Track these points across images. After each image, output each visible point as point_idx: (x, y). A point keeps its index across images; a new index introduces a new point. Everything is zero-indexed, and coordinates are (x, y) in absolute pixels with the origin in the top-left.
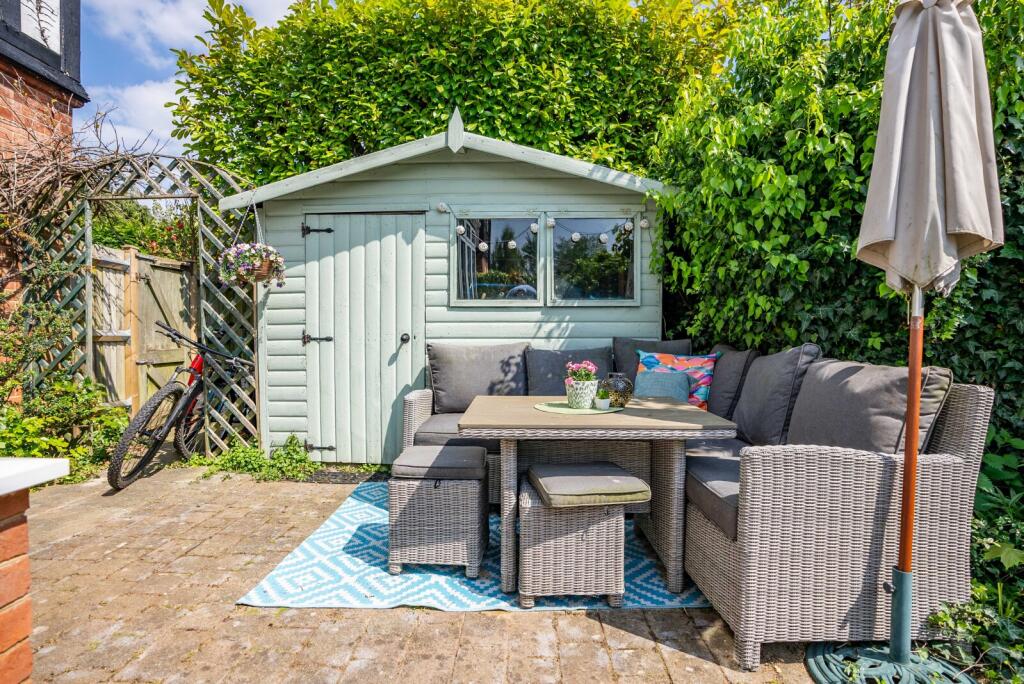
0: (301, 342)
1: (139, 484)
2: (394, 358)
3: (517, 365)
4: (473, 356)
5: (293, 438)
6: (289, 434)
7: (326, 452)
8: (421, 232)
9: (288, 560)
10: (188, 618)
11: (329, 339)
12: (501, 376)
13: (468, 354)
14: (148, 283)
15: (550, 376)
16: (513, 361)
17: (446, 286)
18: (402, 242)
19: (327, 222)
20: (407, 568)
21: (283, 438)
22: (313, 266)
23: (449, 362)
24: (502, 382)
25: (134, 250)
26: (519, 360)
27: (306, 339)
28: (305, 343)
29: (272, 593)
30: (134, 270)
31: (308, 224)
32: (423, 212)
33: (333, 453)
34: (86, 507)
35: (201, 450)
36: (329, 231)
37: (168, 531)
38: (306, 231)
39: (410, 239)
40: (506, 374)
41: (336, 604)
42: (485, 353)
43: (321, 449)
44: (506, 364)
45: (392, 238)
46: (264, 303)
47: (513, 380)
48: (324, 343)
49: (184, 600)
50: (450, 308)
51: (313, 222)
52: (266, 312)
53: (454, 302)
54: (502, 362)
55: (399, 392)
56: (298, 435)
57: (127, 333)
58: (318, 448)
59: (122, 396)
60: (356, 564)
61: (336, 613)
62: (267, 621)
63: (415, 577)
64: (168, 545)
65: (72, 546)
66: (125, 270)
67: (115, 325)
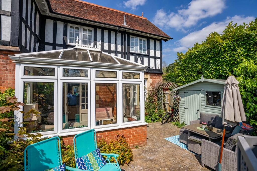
1: (165, 124)
2: (197, 113)
3: (214, 119)
4: (206, 116)
8: (200, 93)
9: (172, 137)
10: (160, 138)
11: (188, 109)
12: (211, 120)
13: (206, 115)
14: (171, 95)
15: (219, 122)
16: (213, 118)
17: (204, 102)
19: (187, 91)
20: (181, 142)
21: (182, 122)
22: (186, 98)
23: (202, 116)
24: (211, 121)
25: (169, 91)
26: (214, 118)
28: (185, 109)
29: (167, 139)
30: (169, 94)
32: (200, 90)
34: (159, 125)
35: (173, 121)
36: (187, 93)
37: (164, 130)
38: (184, 93)
39: (198, 94)
40: (212, 120)
41: (172, 142)
42: (208, 115)
44: (212, 118)
45: (196, 94)
47: (213, 121)
49: (161, 137)
51: (185, 92)
52: (180, 104)
53: (206, 105)
54: (211, 118)
56: (184, 122)
57: (168, 102)
58: (186, 125)
59: (168, 111)
60: (177, 140)
61: (171, 143)
62: (165, 141)
63: (181, 143)
64: (163, 132)
65: (156, 129)
66: (168, 94)
67: (167, 101)
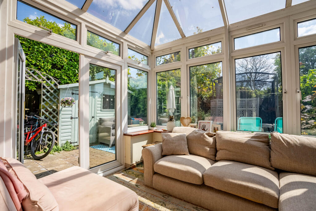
0: (70, 119)
2: (90, 121)
5: (67, 141)
6: (66, 141)
7: (75, 143)
8: (97, 96)
17: (100, 107)
18: (93, 98)
19: (77, 92)
21: (64, 142)
27: (72, 118)
31: (73, 92)
32: (97, 92)
33: (77, 143)
36: (78, 94)
38: (73, 94)
43: (74, 143)
46: (61, 110)
48: (76, 119)
50: (101, 111)
52: (62, 112)
55: (91, 128)
56: (69, 140)
58: (73, 143)
